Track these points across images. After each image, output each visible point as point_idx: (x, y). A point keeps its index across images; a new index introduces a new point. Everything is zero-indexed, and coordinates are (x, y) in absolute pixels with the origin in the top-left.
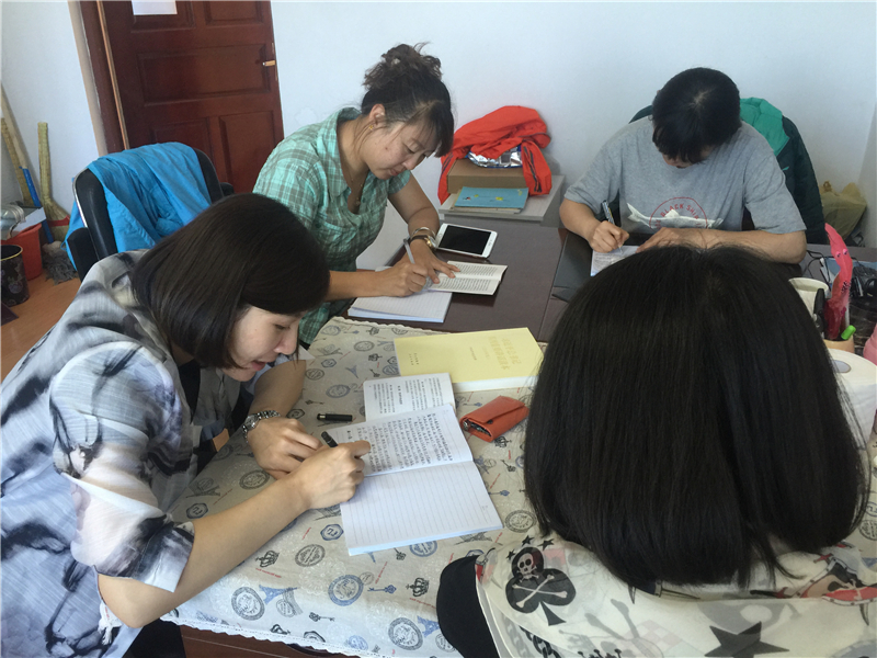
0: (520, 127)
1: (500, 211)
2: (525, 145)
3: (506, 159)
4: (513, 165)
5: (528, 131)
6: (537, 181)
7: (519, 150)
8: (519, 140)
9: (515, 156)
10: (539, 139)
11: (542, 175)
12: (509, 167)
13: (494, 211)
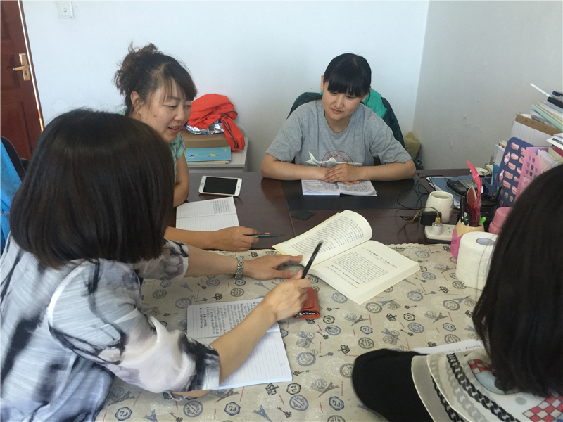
0: (217, 108)
1: (216, 163)
2: (223, 119)
3: (212, 128)
4: (217, 132)
5: (223, 110)
6: (235, 141)
7: (220, 122)
8: (219, 116)
9: (218, 126)
10: (231, 115)
11: (238, 138)
12: (214, 133)
13: (212, 163)
